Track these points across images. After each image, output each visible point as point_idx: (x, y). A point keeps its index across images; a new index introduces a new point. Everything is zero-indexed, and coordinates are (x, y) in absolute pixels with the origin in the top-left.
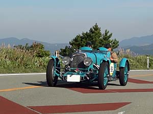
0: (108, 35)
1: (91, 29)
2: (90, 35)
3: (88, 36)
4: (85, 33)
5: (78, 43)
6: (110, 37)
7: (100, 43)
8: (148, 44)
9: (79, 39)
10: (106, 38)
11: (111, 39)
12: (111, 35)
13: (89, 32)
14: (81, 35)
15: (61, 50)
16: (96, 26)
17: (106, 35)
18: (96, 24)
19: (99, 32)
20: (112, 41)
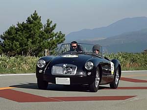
0: (51, 26)
1: (28, 18)
2: (27, 26)
3: (24, 27)
4: (22, 23)
5: (12, 36)
6: (53, 28)
7: (40, 36)
9: (13, 31)
10: (48, 30)
12: (55, 26)
13: (25, 22)
14: (16, 26)
16: (35, 14)
17: (48, 26)
18: (35, 11)
19: (39, 22)
20: (56, 35)
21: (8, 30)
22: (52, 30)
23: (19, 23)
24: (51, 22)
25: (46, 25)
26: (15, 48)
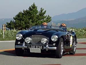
0: (43, 12)
1: (30, 7)
2: (29, 12)
3: (27, 13)
4: (26, 10)
7: (37, 18)
8: (74, 19)
9: (21, 15)
10: (41, 14)
11: (45, 15)
12: (45, 12)
13: (28, 10)
14: (23, 12)
15: (7, 23)
16: (34, 5)
18: (34, 3)
19: (36, 10)
20: (46, 17)
21: (18, 14)
22: (43, 14)
23: (24, 10)
24: (43, 9)
25: (40, 11)
26: (22, 25)
